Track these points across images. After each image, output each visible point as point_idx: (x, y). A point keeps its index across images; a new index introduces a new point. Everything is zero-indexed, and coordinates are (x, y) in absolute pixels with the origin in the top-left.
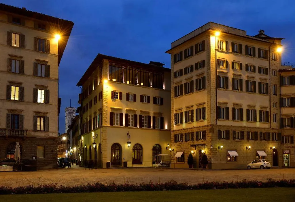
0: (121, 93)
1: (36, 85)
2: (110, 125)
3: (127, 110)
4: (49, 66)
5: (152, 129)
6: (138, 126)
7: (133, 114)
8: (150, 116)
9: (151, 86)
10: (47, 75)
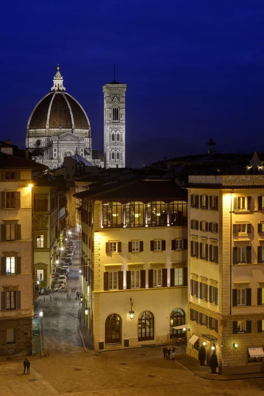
0: (120, 244)
1: (3, 253)
2: (104, 290)
3: (129, 266)
4: (20, 225)
5: (169, 288)
6: (147, 286)
7: (139, 270)
8: (166, 270)
9: (168, 225)
10: (18, 236)
